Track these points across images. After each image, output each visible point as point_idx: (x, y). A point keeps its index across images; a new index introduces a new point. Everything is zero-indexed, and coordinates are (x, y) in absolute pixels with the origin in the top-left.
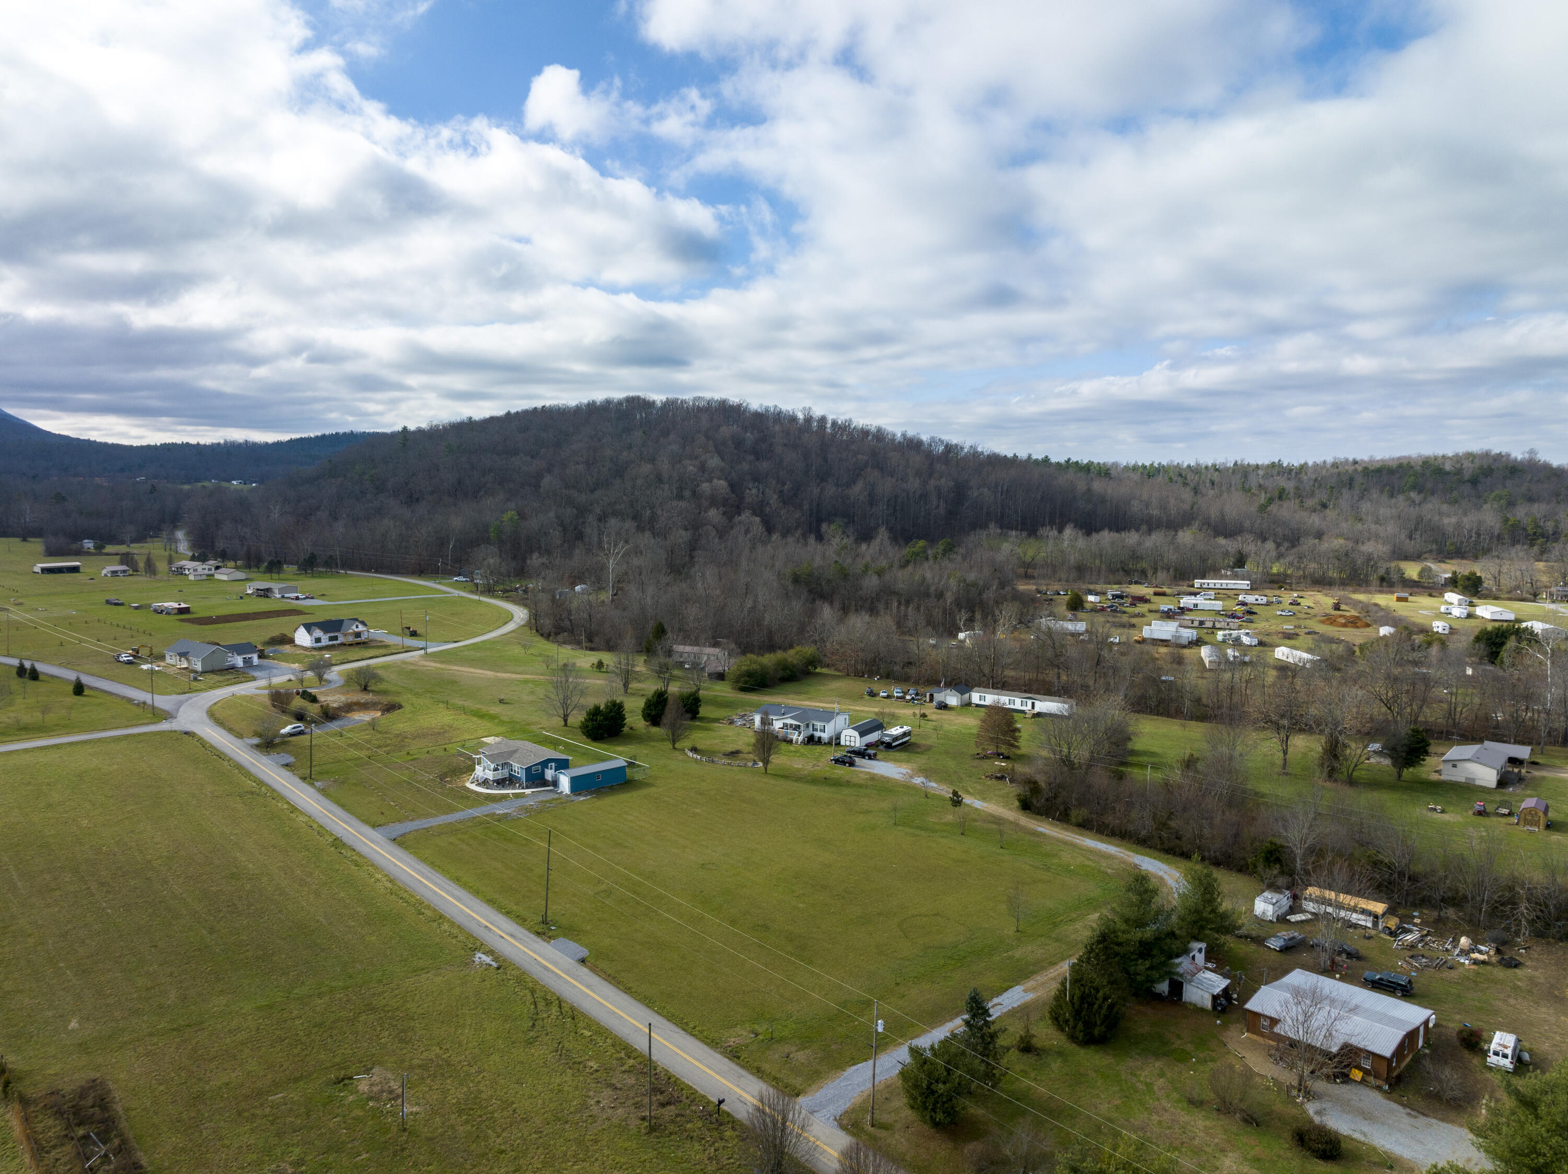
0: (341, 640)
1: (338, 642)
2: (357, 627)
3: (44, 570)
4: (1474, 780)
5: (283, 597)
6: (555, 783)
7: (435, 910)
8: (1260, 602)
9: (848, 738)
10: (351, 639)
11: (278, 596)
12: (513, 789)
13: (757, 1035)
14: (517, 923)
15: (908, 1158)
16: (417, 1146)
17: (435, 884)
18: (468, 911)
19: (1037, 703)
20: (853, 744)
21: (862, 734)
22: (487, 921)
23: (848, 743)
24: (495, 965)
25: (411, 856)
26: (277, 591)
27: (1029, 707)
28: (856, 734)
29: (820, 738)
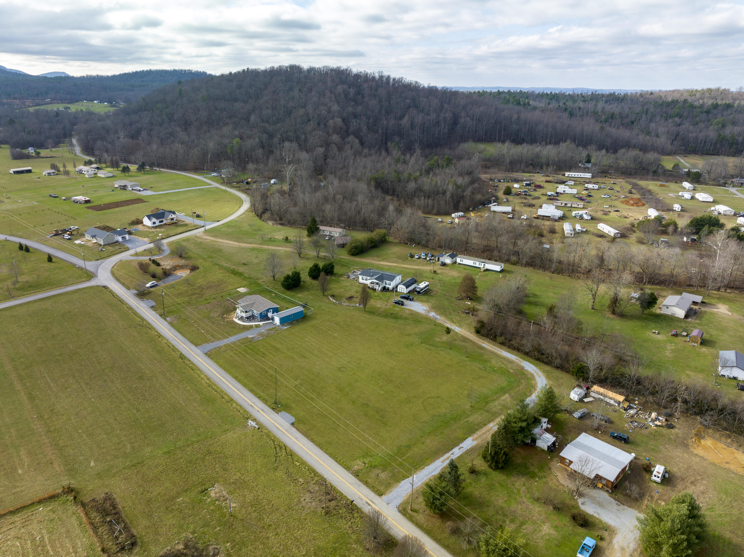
0: (165, 222)
1: (164, 223)
2: (172, 216)
3: (15, 172)
4: (675, 314)
5: (133, 189)
6: (273, 319)
7: (229, 396)
8: (595, 188)
9: (401, 289)
10: (169, 221)
11: (131, 189)
12: (255, 322)
13: (365, 464)
14: (264, 403)
15: (424, 526)
16: (237, 523)
17: (227, 380)
18: (243, 396)
19: (486, 264)
20: (403, 292)
21: (407, 288)
22: (251, 402)
23: (401, 291)
24: (257, 427)
25: (215, 363)
26: (129, 187)
27: (482, 266)
28: (405, 287)
29: (388, 288)
